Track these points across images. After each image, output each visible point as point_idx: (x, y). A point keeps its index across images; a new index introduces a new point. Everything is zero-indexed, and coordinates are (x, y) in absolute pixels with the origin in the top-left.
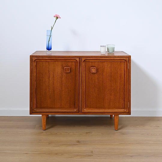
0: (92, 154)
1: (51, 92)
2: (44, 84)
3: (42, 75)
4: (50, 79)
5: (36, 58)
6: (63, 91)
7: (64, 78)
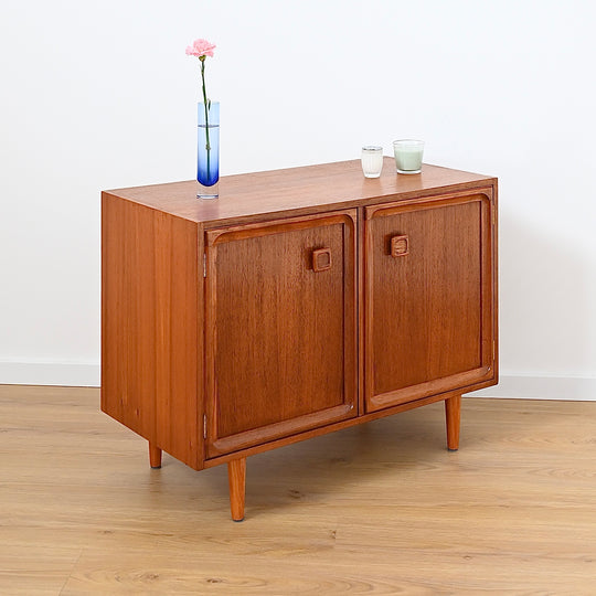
0: (331, 543)
1: (267, 360)
2: (245, 332)
3: (237, 295)
4: (265, 306)
5: (221, 231)
6: (307, 348)
7: (307, 293)
